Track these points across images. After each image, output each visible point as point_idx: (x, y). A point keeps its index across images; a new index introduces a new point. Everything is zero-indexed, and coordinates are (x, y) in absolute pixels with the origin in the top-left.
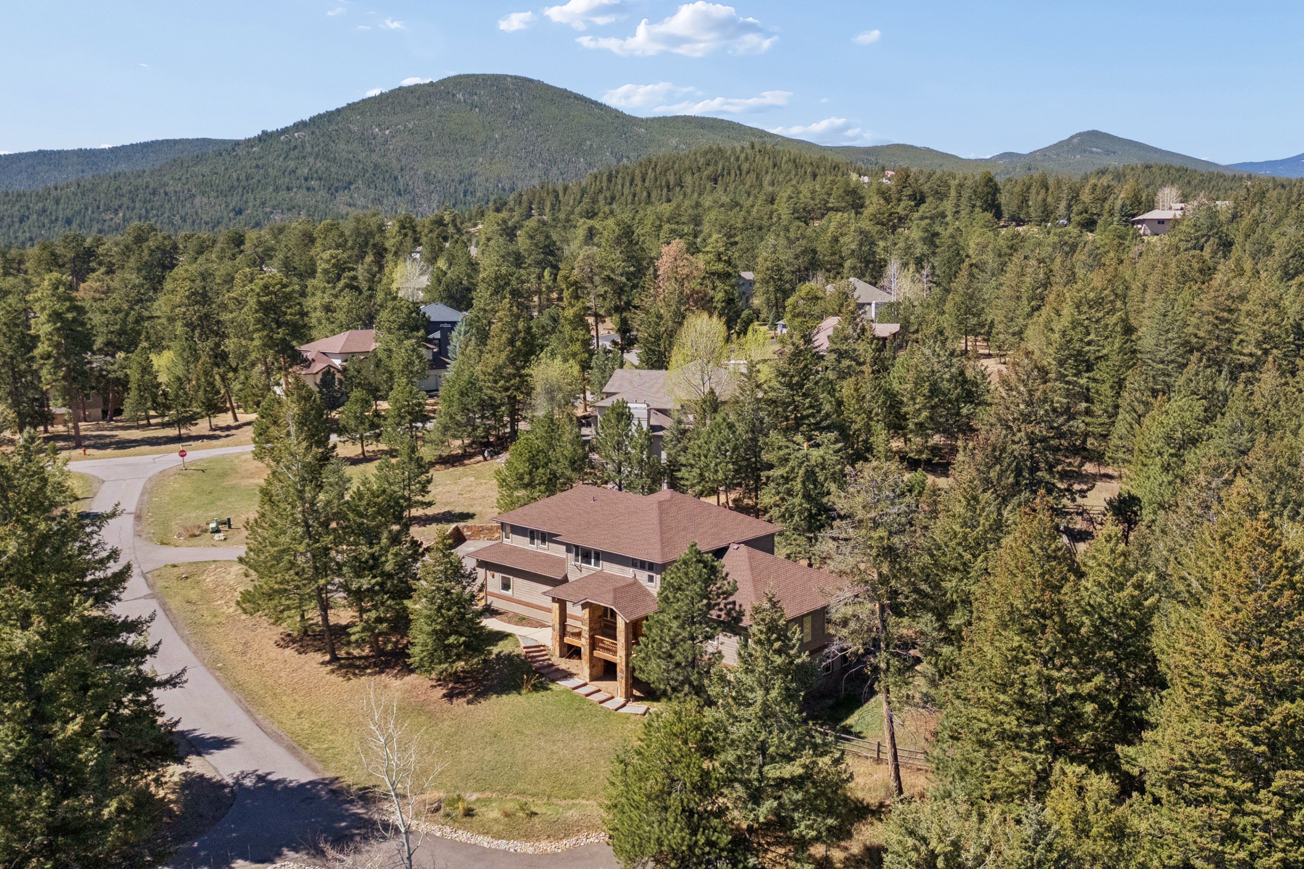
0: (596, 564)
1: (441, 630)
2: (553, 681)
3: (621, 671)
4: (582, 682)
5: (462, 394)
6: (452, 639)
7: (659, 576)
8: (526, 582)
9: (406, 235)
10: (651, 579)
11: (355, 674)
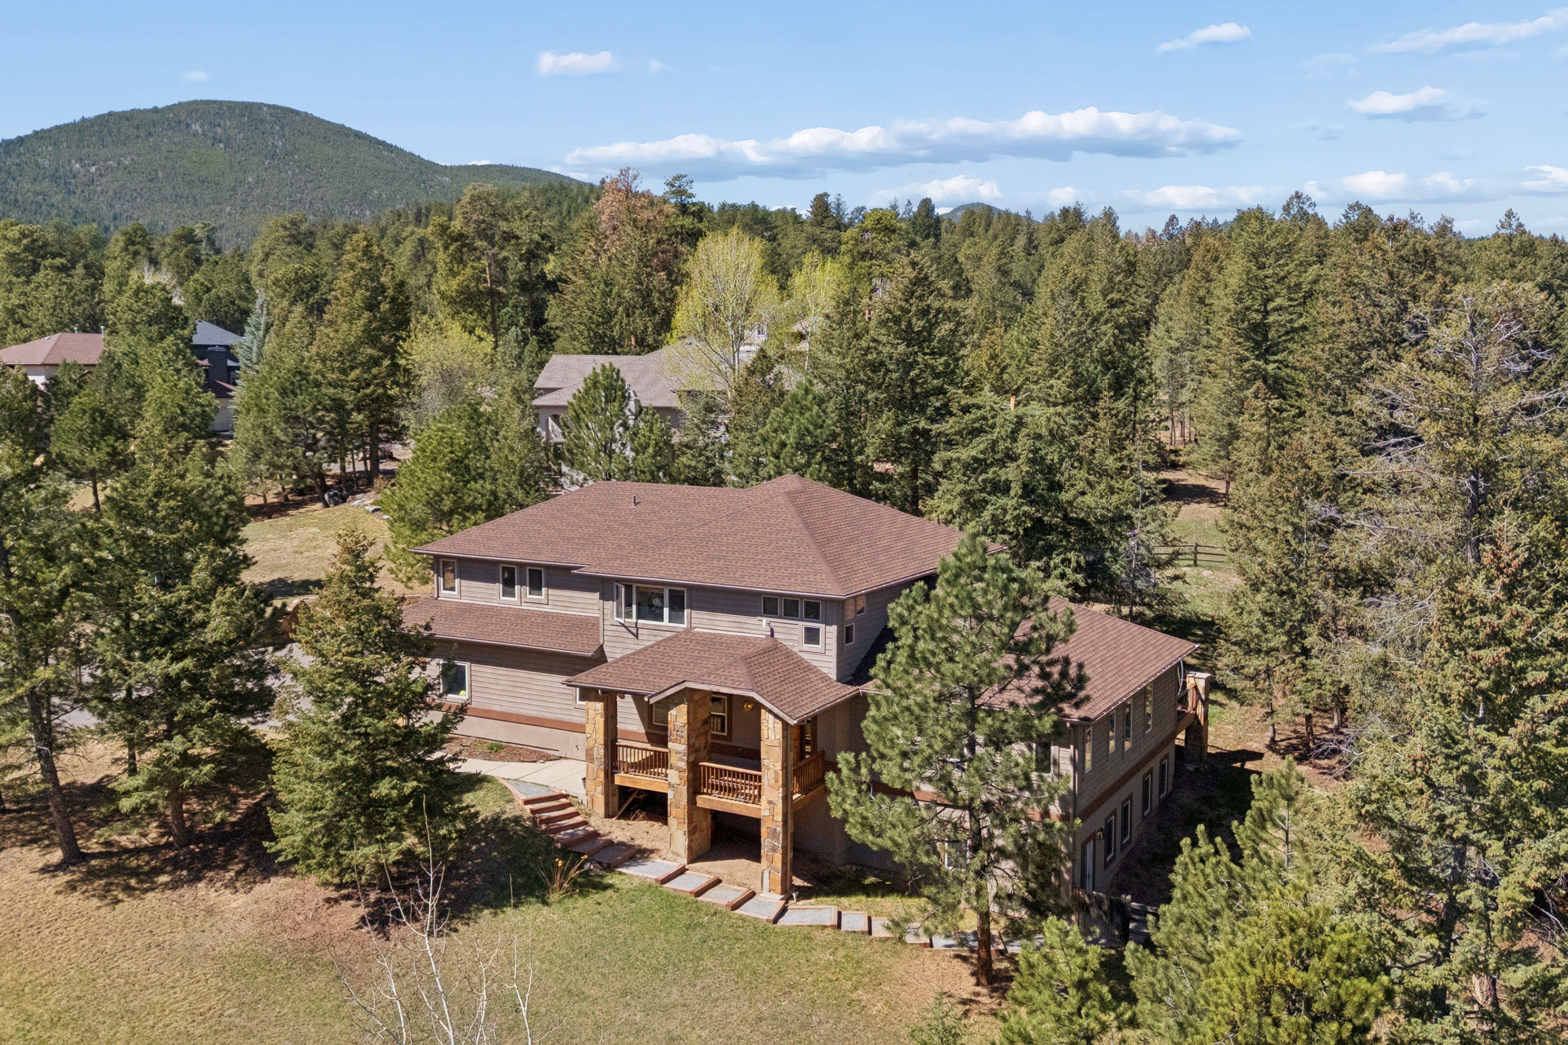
0: (676, 617)
1: (355, 769)
2: (610, 868)
3: (773, 834)
4: (674, 867)
5: (284, 392)
6: (384, 788)
7: (833, 630)
8: (502, 671)
9: (136, 253)
10: (812, 636)
11: (128, 889)
